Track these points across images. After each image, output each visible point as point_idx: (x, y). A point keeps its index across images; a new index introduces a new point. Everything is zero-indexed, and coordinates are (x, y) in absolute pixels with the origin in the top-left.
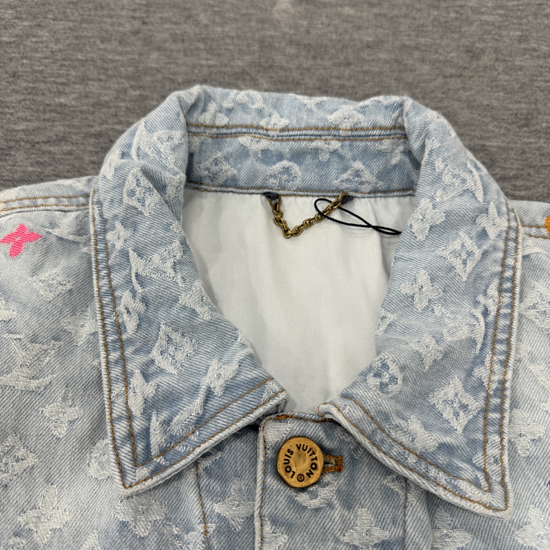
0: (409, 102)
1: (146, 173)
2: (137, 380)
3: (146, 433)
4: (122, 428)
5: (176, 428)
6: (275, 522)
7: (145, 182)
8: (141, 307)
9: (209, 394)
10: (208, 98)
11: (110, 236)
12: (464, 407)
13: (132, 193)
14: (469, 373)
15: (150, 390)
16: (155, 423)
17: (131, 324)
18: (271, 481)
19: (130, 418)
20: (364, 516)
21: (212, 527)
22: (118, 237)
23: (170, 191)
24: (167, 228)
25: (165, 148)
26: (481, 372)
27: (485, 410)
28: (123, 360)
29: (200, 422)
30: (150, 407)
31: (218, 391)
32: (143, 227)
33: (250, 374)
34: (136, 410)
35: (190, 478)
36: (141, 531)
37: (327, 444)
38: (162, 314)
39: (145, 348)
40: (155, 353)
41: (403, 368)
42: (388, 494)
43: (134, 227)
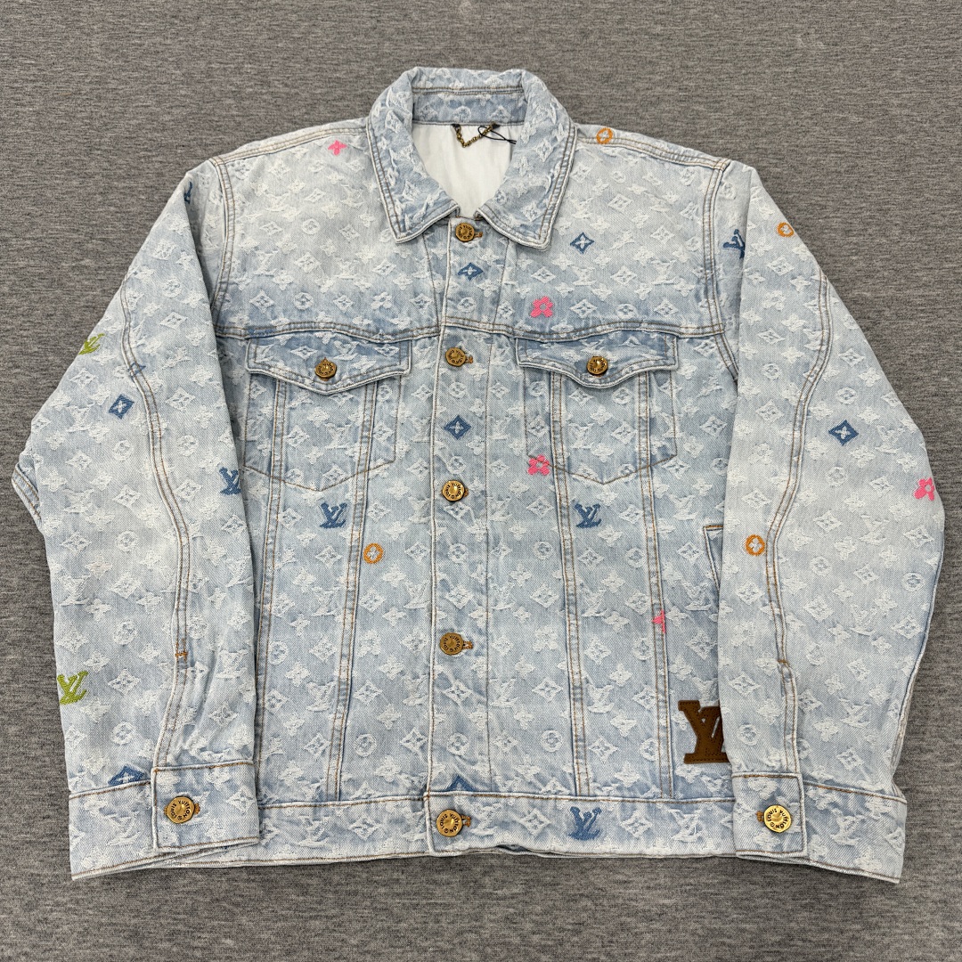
0: (524, 73)
1: (394, 112)
2: (398, 203)
3: (403, 221)
4: (394, 219)
5: (415, 220)
6: (455, 252)
7: (395, 117)
8: (397, 174)
9: (428, 206)
10: (422, 73)
11: (379, 144)
12: (535, 213)
13: (389, 123)
14: (541, 202)
15: (404, 206)
16: (407, 218)
17: (393, 182)
18: (453, 238)
19: (397, 216)
20: (489, 251)
21: (431, 257)
22: (383, 144)
23: (406, 121)
24: (406, 138)
25: (402, 100)
26: (546, 201)
27: (545, 215)
28: (391, 196)
29: (424, 217)
30: (404, 212)
31: (431, 205)
32: (395, 139)
33: (443, 198)
34: (399, 213)
35: (421, 241)
36: (404, 256)
37: (476, 227)
38: (406, 176)
39: (400, 192)
40: (404, 194)
41: (507, 194)
42: (500, 245)
43: (391, 139)
